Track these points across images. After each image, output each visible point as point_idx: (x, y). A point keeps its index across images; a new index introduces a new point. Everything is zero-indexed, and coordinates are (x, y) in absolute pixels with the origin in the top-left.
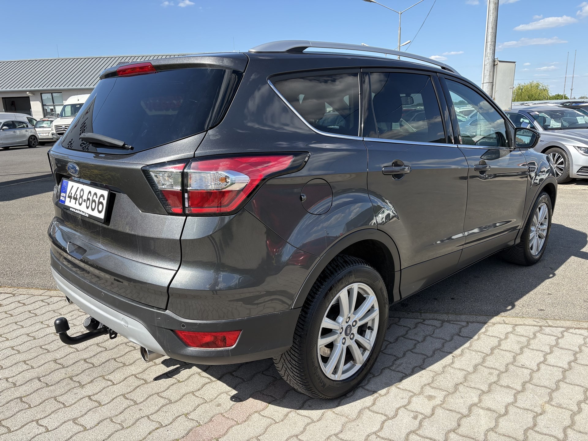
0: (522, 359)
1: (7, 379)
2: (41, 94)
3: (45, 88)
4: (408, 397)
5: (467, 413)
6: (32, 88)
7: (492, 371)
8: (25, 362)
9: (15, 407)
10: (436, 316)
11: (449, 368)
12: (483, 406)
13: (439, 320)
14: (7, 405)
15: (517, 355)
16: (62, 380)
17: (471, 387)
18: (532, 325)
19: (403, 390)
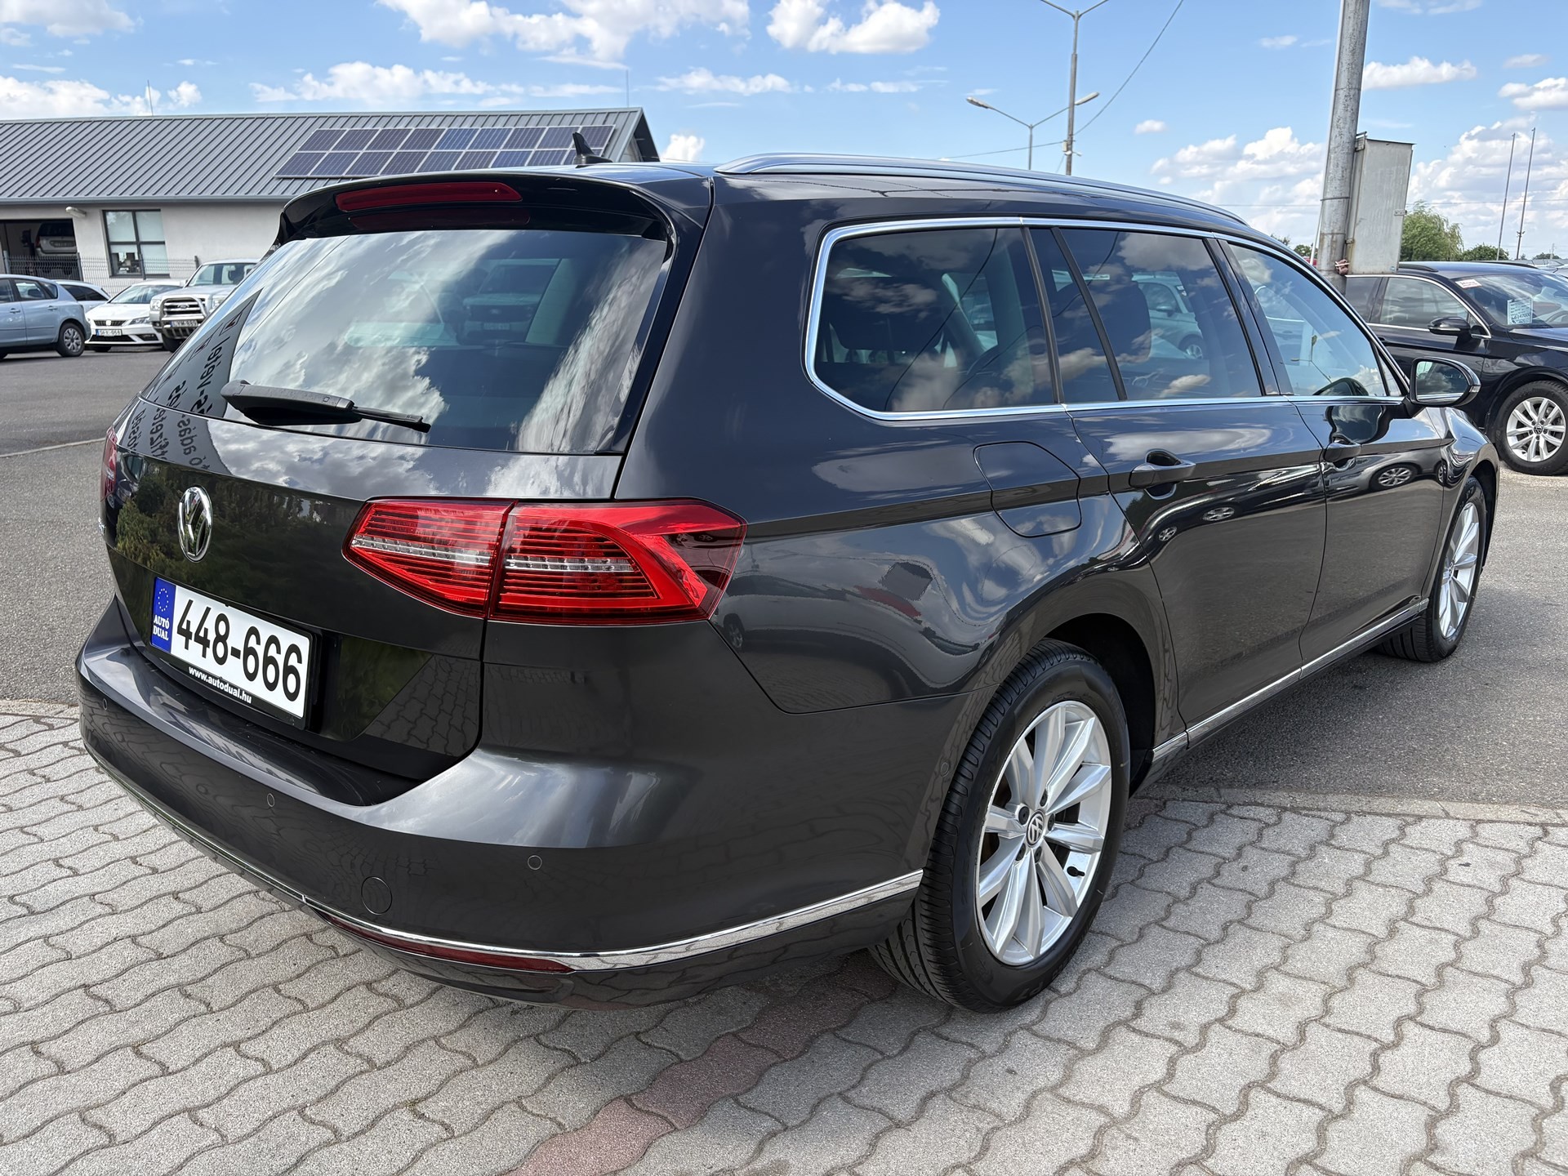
0: (1509, 907)
1: (134, 939)
2: (104, 213)
3: (115, 196)
4: (1225, 998)
5: (1392, 1038)
6: (82, 197)
7: (1435, 934)
8: (176, 895)
9: (170, 1009)
10: (1258, 795)
11: (1322, 927)
12: (1431, 1023)
13: (1269, 806)
14: (147, 1004)
15: (1495, 895)
16: (285, 941)
17: (1388, 976)
18: (1518, 823)
19: (1207, 978)
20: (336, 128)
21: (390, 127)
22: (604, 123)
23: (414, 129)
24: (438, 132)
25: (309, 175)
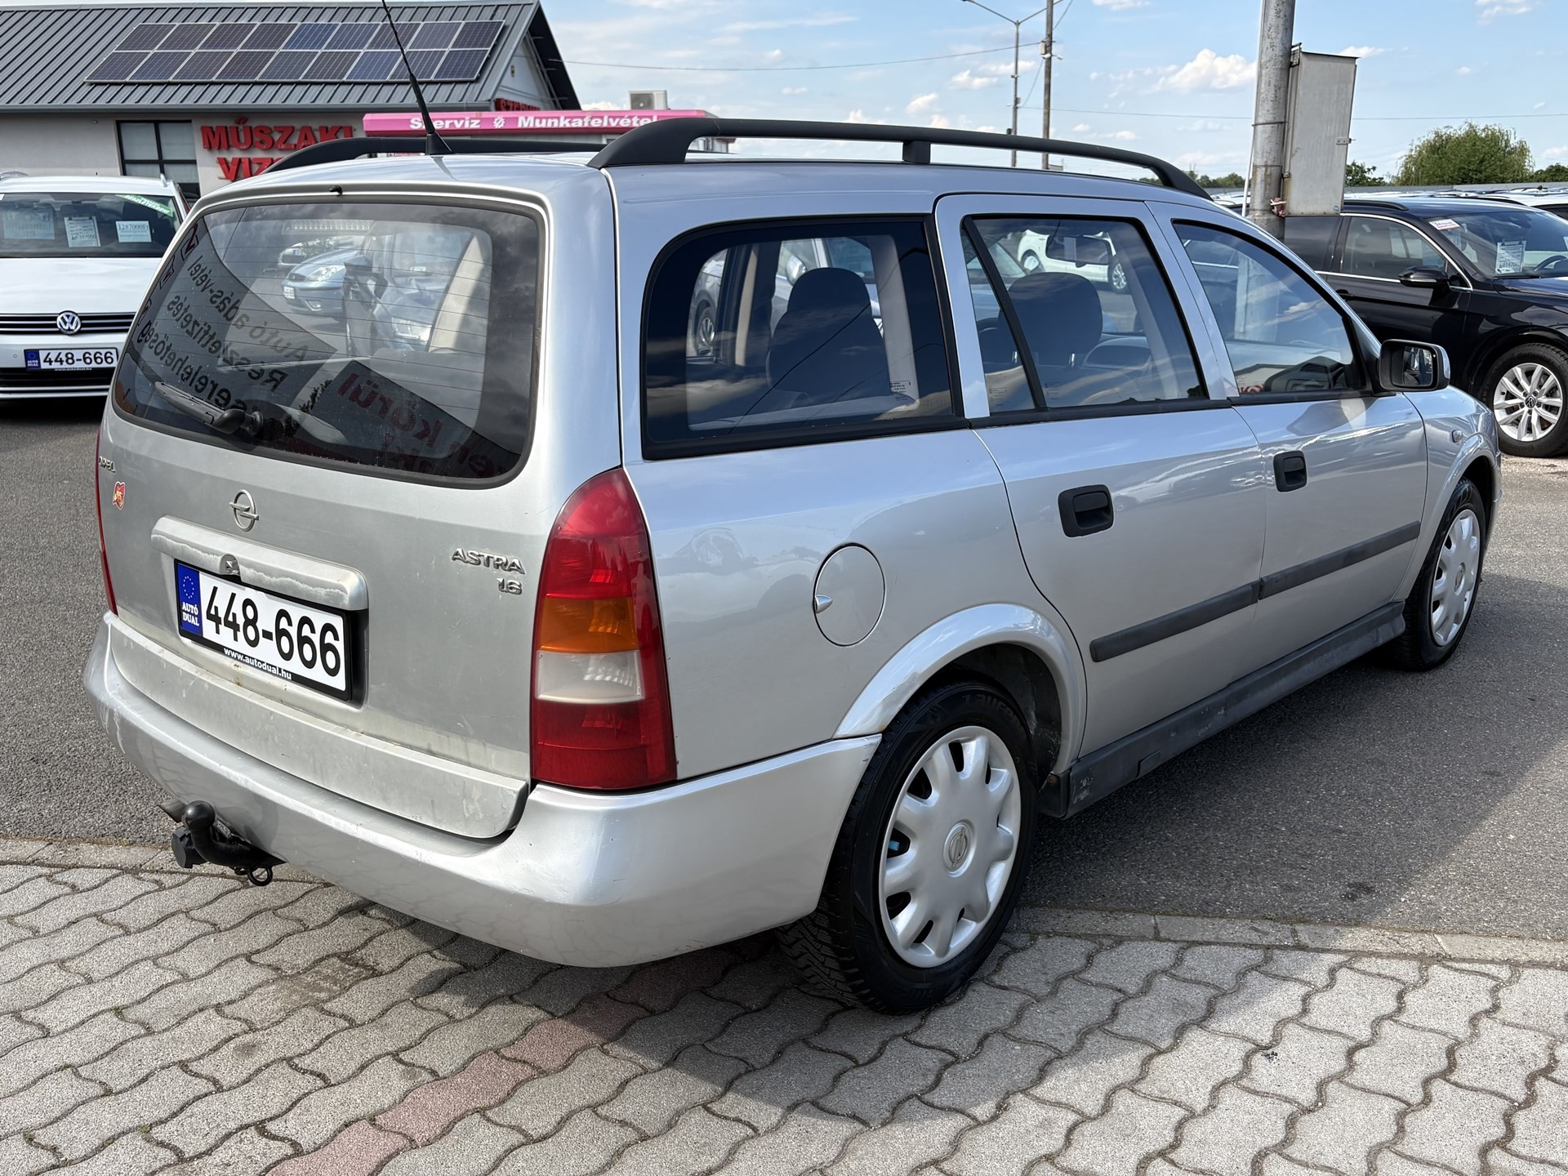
20: (163, 22)
21: (230, 21)
22: (491, 19)
23: (259, 24)
24: (288, 28)
25: (127, 80)
